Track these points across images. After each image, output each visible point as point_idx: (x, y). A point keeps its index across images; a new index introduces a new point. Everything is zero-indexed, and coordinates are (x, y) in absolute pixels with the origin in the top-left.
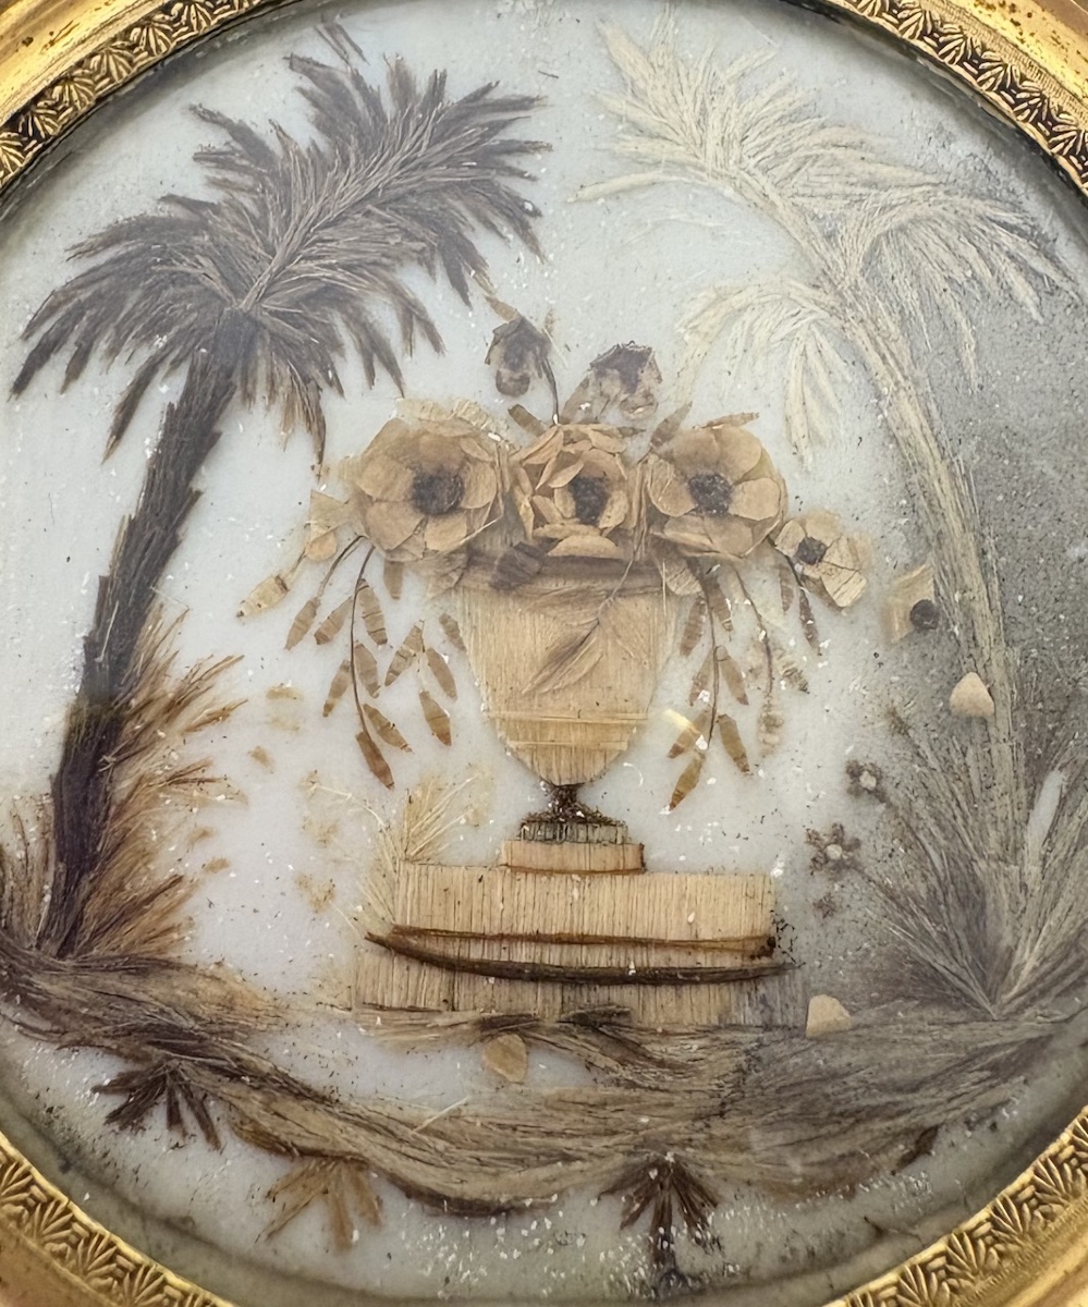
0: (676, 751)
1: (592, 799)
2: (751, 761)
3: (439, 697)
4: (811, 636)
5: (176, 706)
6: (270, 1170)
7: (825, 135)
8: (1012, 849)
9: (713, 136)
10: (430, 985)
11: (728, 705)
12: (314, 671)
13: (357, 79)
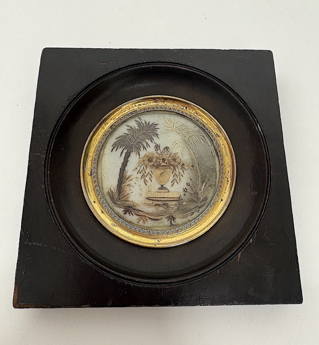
0: (172, 182)
1: (164, 186)
2: (178, 183)
3: (151, 178)
4: (183, 172)
5: (128, 179)
6: (138, 217)
7: (184, 127)
8: (200, 190)
9: (174, 127)
10: (151, 202)
11: (176, 178)
12: (140, 176)
13: (141, 122)
